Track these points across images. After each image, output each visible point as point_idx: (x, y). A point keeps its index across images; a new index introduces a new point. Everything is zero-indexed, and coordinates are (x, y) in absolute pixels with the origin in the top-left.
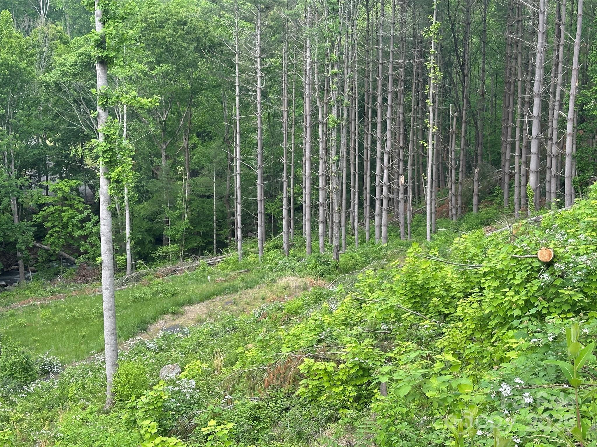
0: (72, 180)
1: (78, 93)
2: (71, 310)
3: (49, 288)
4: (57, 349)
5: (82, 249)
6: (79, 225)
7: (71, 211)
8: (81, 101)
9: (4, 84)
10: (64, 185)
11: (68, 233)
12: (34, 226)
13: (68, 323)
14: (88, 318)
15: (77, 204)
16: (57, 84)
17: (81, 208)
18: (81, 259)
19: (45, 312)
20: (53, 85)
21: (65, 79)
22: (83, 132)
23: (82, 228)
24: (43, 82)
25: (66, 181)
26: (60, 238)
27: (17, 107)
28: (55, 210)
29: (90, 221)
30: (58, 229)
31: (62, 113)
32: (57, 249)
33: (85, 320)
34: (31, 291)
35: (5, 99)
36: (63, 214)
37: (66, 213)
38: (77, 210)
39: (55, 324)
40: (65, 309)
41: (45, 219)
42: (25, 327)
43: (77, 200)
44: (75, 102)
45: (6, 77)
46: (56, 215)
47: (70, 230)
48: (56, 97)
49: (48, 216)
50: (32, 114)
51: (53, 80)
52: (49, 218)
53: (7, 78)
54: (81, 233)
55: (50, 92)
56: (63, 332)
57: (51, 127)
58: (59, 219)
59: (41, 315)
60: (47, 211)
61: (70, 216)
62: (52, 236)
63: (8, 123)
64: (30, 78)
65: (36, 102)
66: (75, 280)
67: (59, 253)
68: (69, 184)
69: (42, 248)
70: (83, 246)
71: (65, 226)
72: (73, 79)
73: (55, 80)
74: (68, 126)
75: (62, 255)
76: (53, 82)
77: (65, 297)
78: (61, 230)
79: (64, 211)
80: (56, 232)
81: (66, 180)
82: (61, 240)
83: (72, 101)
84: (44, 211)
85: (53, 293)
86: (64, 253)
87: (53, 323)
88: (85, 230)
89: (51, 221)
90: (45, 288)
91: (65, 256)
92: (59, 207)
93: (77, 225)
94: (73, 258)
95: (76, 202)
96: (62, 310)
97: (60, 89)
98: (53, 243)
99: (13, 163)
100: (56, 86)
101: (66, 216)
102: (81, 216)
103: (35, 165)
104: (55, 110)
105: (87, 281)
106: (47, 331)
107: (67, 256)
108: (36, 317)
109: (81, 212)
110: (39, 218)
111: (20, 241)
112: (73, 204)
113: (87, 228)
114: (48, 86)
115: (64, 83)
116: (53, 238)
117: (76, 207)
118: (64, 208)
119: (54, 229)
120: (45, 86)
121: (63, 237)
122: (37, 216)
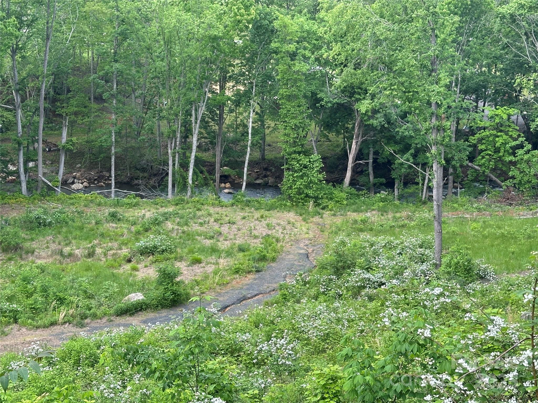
0: (511, 108)
1: (530, 25)
2: (500, 228)
3: (476, 205)
4: (488, 259)
5: (511, 174)
6: (511, 151)
7: (505, 137)
8: (531, 34)
9: (464, 13)
10: (503, 112)
11: (498, 157)
12: (470, 146)
13: (497, 238)
14: (516, 238)
15: (512, 131)
16: (512, 16)
17: (515, 136)
18: (508, 183)
19: (475, 225)
20: (508, 16)
21: (521, 12)
22: (528, 64)
23: (514, 154)
24: (500, 13)
25: (505, 109)
26: (490, 161)
27: (472, 35)
28: (490, 134)
29: (523, 149)
30: (490, 152)
31: (511, 44)
32: (487, 171)
33: (513, 238)
34: (459, 205)
35: (462, 27)
36: (497, 139)
37: (500, 138)
38: (511, 136)
39: (485, 237)
40: (493, 225)
41: (480, 141)
42: (457, 234)
43: (513, 127)
44: (526, 34)
45: (467, 6)
46: (491, 139)
47: (501, 154)
48: (509, 29)
49: (483, 139)
50: (484, 43)
51: (509, 12)
52: (483, 141)
53: (468, 8)
54: (511, 158)
55: (504, 23)
56: (492, 246)
57: (499, 57)
58: (492, 143)
59: (471, 228)
60: (484, 134)
61: (503, 141)
62: (483, 157)
63: (461, 50)
64: (488, 8)
65: (490, 32)
66: (499, 201)
67: (488, 174)
68: (508, 111)
69: (473, 168)
70: (512, 171)
71: (497, 150)
72: (528, 11)
73: (511, 12)
74: (514, 57)
75: (490, 177)
76: (509, 13)
77: (491, 215)
78: (492, 154)
79: (498, 137)
80: (487, 155)
81: (505, 107)
82: (491, 163)
83: (523, 34)
84: (480, 134)
85: (479, 210)
86: (492, 176)
87: (483, 236)
88: (517, 156)
89: (484, 144)
90: (472, 204)
91: (492, 178)
92: (495, 132)
93: (508, 151)
94: (499, 182)
95: (511, 130)
96: (490, 226)
97: (514, 21)
98: (484, 164)
99: (459, 87)
100: (511, 18)
101: (499, 141)
102: (514, 143)
103: (476, 90)
104: (505, 40)
105: (511, 205)
106: (477, 242)
107: (494, 178)
108: (466, 228)
109: (515, 140)
110: (474, 140)
111: (456, 158)
112: (508, 131)
113: (519, 155)
114: (504, 17)
115: (519, 15)
116: (485, 159)
117: (510, 133)
118: (499, 134)
119: (487, 152)
120: (500, 17)
121: (493, 160)
122: (473, 138)
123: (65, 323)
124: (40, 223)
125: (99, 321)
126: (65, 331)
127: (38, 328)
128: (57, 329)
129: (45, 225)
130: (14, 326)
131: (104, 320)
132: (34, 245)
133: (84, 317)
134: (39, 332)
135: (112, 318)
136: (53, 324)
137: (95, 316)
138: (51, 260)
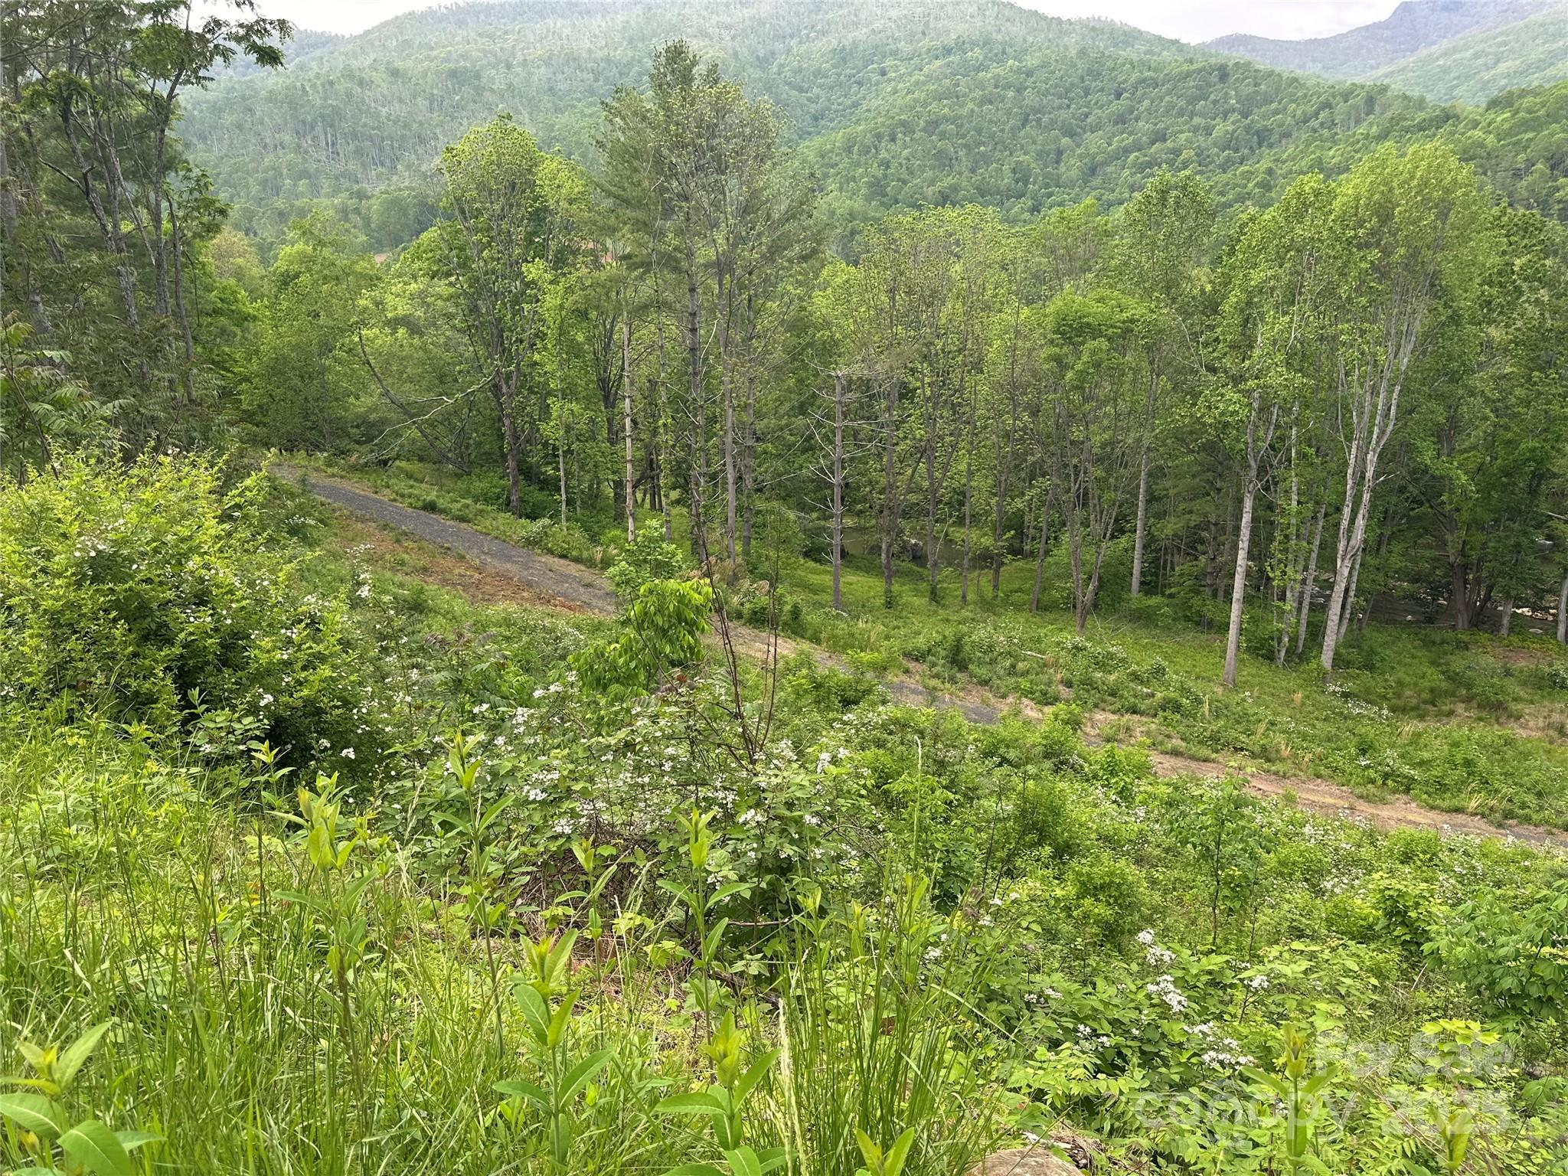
123: (1476, 814)
124: (1555, 683)
125: (1531, 828)
126: (1470, 824)
127: (1432, 808)
128: (1460, 818)
129: (1562, 687)
130: (1404, 797)
131: (1541, 830)
132: (1528, 709)
133: (1508, 815)
134: (1432, 814)
135: (1555, 830)
136: (1458, 810)
137: (1527, 819)
138: (1539, 734)
